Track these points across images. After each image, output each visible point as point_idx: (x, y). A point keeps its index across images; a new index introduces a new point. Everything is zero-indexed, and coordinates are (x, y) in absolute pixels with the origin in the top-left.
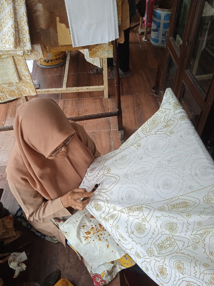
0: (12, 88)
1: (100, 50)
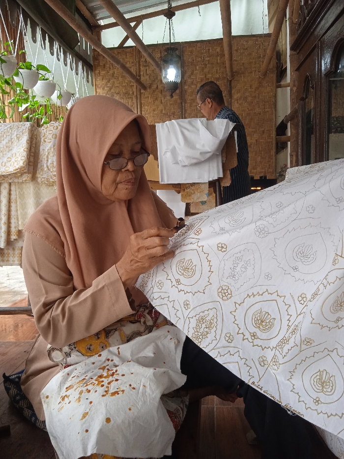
1: (196, 193)
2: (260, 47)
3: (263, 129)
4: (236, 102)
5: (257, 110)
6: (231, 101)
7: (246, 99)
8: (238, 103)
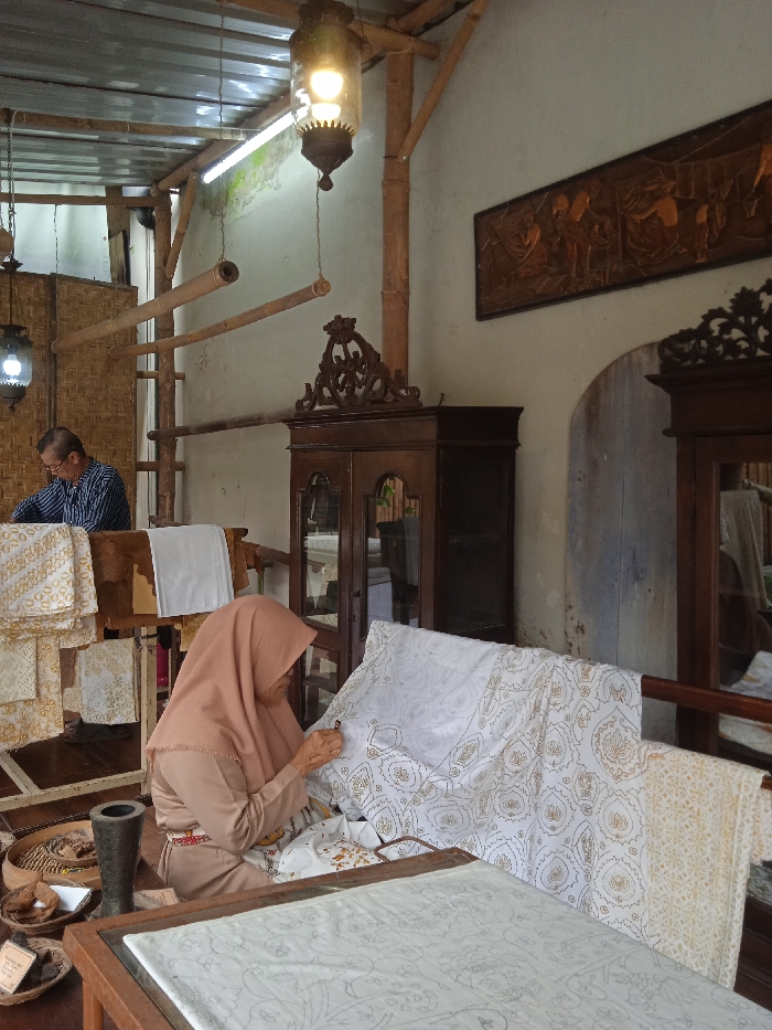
0: (12, 719)
2: (109, 303)
3: (113, 448)
4: (65, 394)
5: (104, 415)
6: (55, 391)
7: (82, 390)
8: (68, 396)
